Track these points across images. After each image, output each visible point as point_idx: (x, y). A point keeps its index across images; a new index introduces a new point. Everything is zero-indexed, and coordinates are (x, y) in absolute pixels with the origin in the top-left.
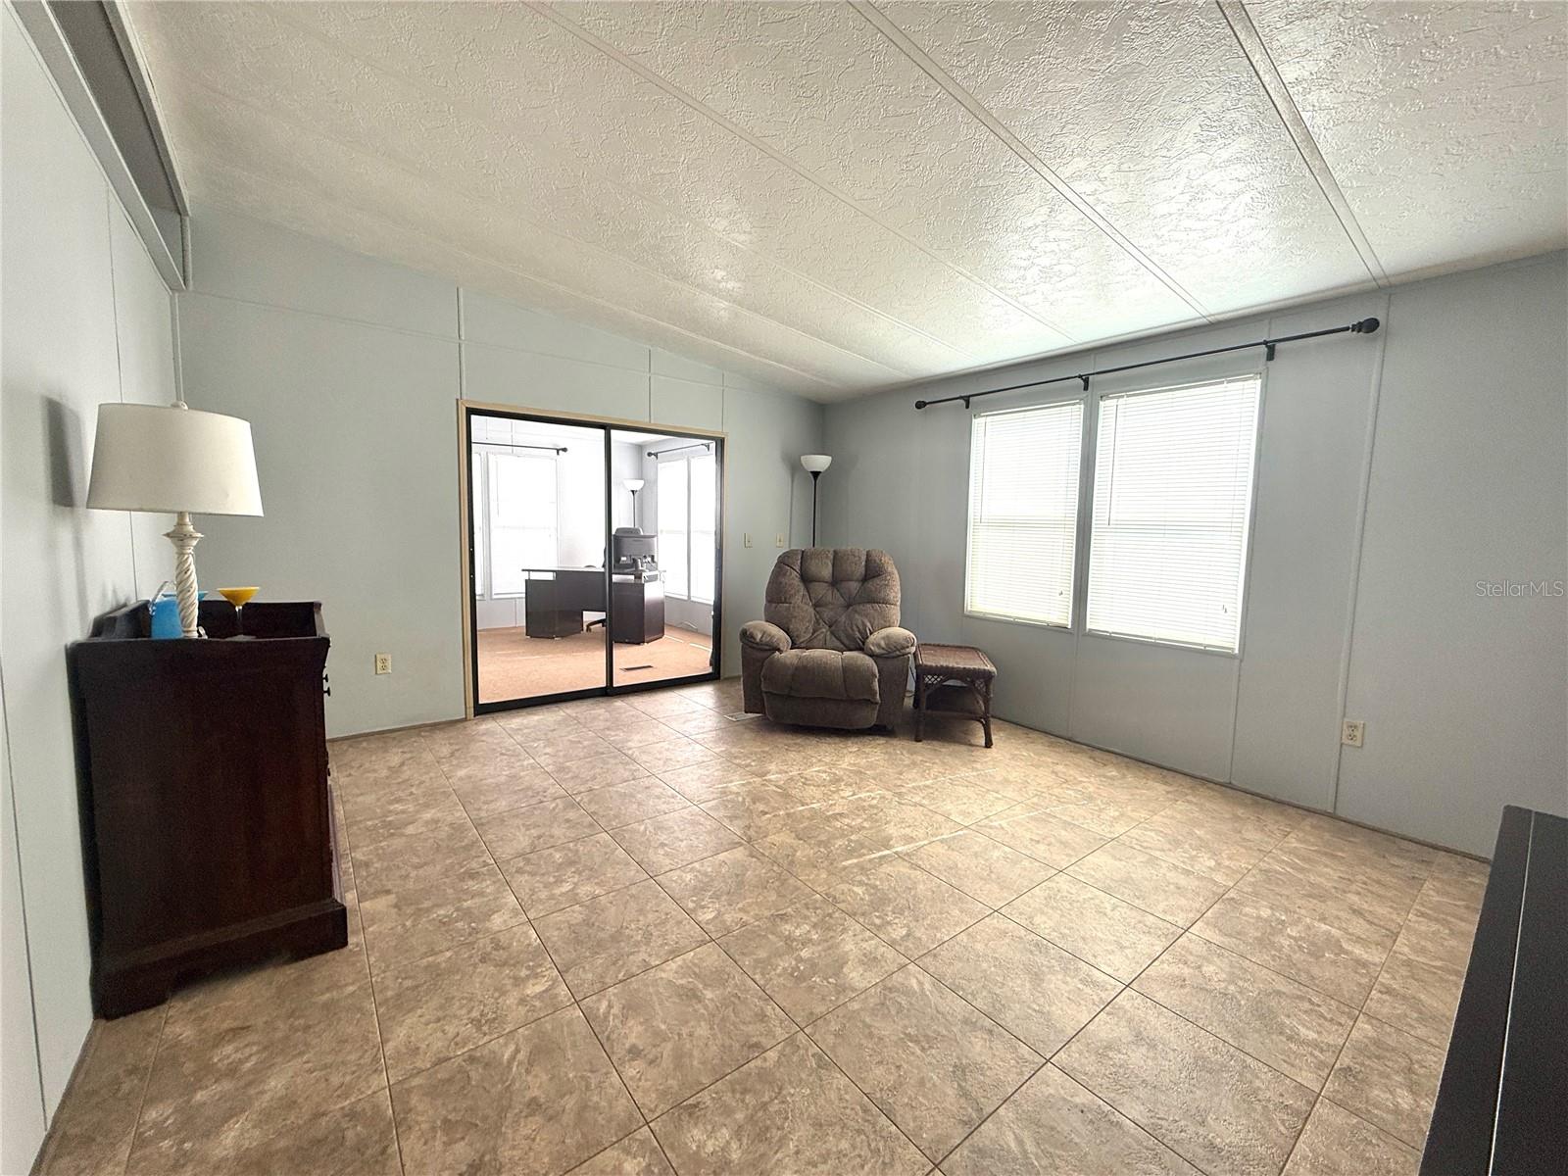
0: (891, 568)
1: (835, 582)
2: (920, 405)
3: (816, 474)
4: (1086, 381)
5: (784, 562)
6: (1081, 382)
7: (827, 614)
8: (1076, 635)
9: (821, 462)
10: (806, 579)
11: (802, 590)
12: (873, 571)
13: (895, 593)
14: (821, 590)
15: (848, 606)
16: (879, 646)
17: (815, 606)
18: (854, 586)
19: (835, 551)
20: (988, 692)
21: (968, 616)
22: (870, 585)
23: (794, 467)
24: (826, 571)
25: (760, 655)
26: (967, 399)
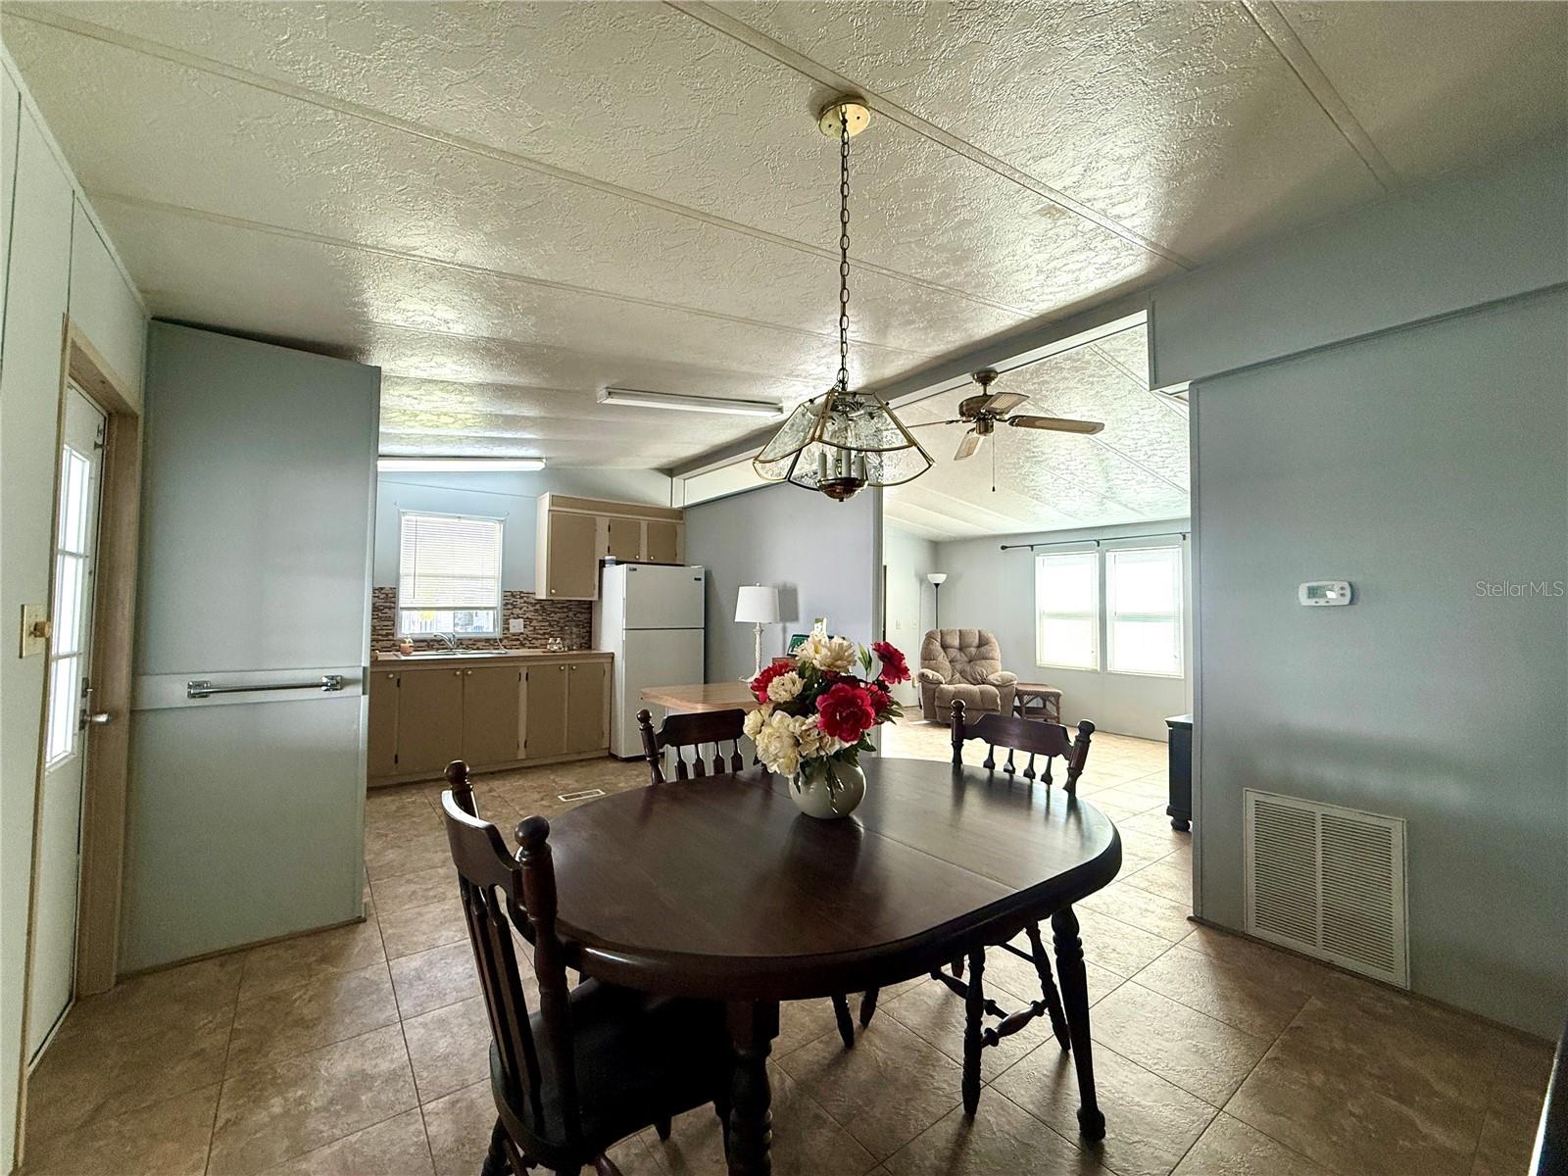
0: (994, 640)
1: (961, 649)
2: (1003, 548)
3: (937, 585)
4: (1098, 543)
5: (930, 637)
6: (1096, 543)
7: (959, 666)
8: (1102, 675)
9: (940, 578)
10: (944, 647)
11: (943, 654)
12: (983, 642)
13: (997, 654)
14: (954, 653)
15: (970, 661)
16: (997, 680)
17: (950, 662)
18: (973, 650)
19: (960, 631)
20: (1058, 703)
21: (1040, 667)
22: (982, 649)
23: (922, 580)
24: (956, 642)
25: (934, 686)
26: (1032, 546)
